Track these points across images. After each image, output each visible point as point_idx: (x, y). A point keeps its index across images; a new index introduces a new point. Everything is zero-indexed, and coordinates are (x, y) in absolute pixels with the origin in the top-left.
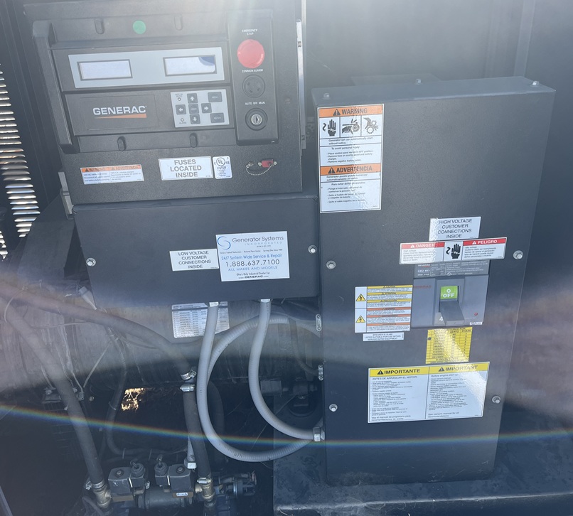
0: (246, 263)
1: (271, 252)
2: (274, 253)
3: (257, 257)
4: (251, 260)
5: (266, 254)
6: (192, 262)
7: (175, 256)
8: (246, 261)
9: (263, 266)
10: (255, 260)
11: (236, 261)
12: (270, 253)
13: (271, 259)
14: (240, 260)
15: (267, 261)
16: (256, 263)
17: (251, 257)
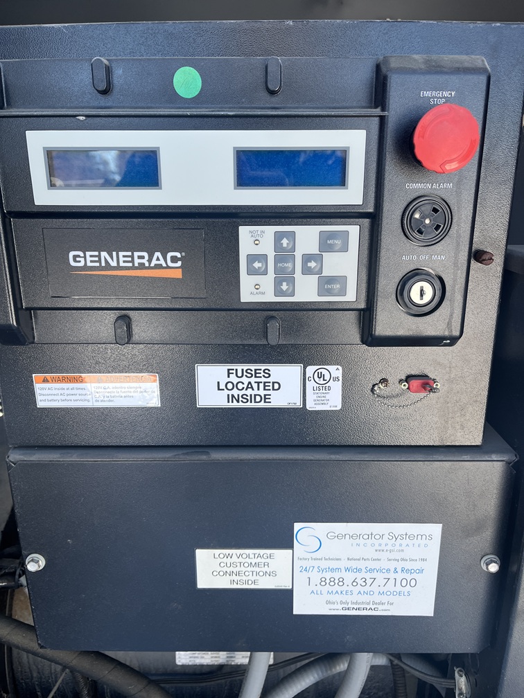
0: (348, 580)
1: (402, 564)
2: (408, 565)
3: (371, 571)
4: (359, 576)
5: (392, 565)
6: (238, 574)
7: (204, 558)
8: (348, 578)
9: (382, 589)
10: (368, 576)
11: (328, 575)
12: (400, 565)
13: (399, 576)
14: (337, 575)
15: (392, 582)
16: (369, 581)
17: (359, 570)
